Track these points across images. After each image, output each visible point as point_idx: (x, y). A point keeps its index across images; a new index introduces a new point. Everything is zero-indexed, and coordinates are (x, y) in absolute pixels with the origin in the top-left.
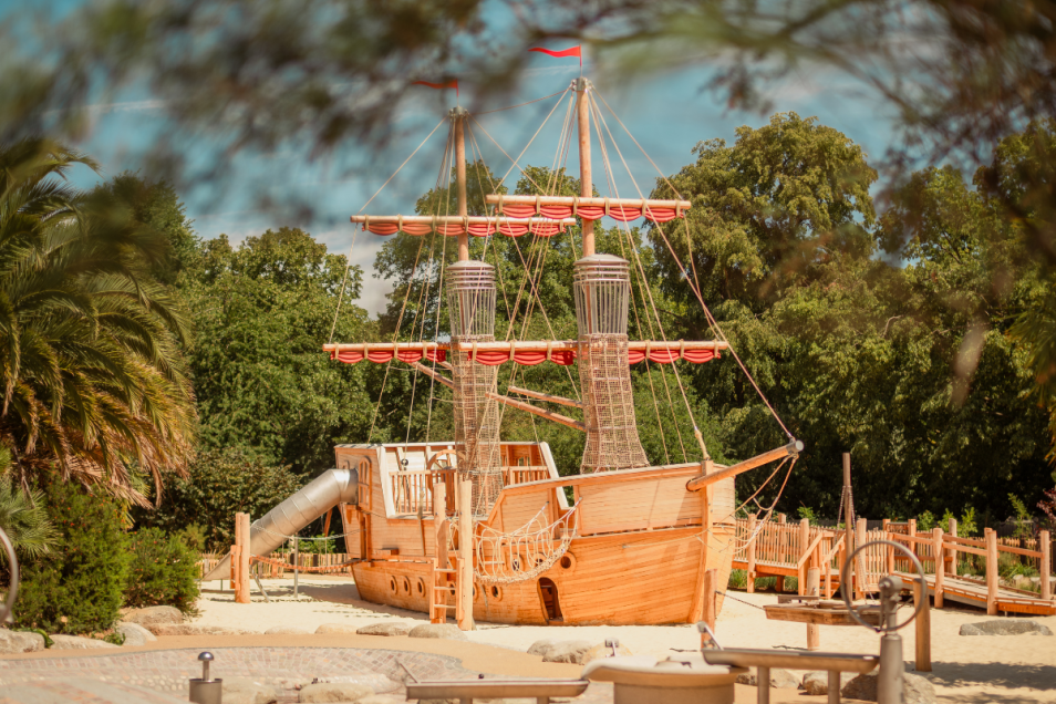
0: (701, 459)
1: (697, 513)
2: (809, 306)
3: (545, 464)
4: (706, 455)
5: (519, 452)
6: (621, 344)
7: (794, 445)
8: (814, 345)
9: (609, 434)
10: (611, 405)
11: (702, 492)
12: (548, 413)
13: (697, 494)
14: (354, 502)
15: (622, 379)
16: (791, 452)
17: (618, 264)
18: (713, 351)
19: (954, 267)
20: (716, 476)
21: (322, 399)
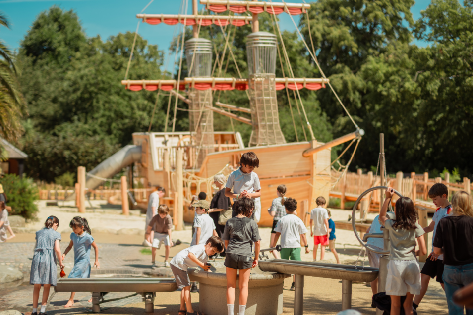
0: (310, 139)
1: (308, 169)
2: (378, 66)
3: (237, 143)
4: (313, 137)
5: (226, 137)
6: (272, 79)
7: (359, 132)
8: (380, 86)
9: (264, 127)
10: (266, 112)
11: (310, 157)
12: (238, 117)
13: (308, 158)
14: (139, 161)
15: (271, 97)
16: (357, 136)
17: (270, 37)
18: (321, 84)
19: (451, 46)
20: (318, 149)
21: (141, 113)
